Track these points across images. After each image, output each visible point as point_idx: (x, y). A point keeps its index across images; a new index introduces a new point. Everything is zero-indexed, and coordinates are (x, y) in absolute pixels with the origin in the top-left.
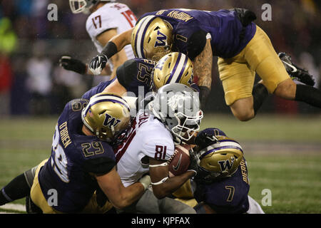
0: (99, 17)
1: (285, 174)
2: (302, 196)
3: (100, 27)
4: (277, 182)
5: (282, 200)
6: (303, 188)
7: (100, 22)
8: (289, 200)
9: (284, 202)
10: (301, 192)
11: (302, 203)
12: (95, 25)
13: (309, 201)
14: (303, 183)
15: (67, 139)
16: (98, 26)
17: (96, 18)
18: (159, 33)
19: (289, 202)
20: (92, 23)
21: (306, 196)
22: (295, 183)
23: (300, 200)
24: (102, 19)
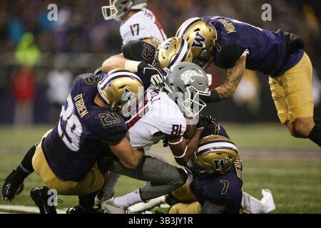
0: (138, 25)
1: (290, 179)
2: (305, 200)
3: (138, 34)
4: (282, 186)
5: (286, 203)
6: (306, 192)
7: (138, 30)
8: (292, 204)
9: (289, 205)
10: (304, 196)
11: (305, 206)
12: (133, 32)
13: (312, 205)
14: (307, 188)
15: (84, 110)
16: (135, 33)
17: (134, 26)
18: (197, 34)
19: (293, 206)
20: (130, 30)
21: (308, 200)
22: (298, 188)
23: (303, 204)
24: (140, 27)
